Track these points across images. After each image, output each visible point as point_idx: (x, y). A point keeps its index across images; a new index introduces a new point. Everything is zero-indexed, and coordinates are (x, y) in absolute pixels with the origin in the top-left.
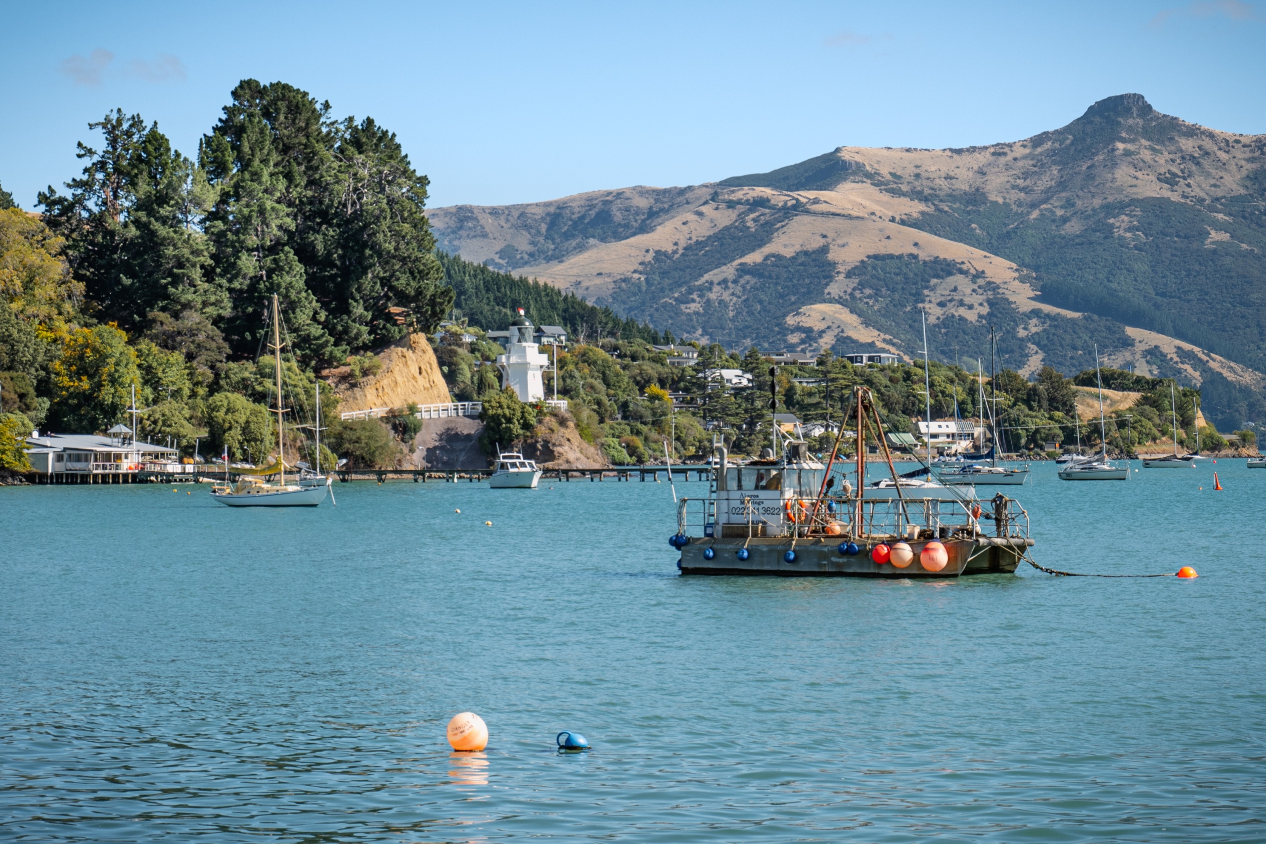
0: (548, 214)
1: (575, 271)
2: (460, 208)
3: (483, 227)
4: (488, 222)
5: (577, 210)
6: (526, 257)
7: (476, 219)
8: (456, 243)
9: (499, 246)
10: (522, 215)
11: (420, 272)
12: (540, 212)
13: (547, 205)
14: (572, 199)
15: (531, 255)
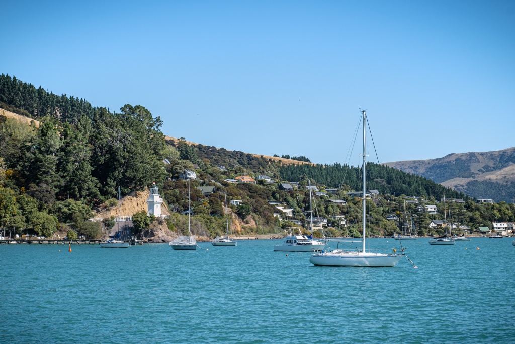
0: (500, 154)
1: (504, 173)
2: (471, 153)
3: (478, 159)
4: (480, 157)
5: (509, 153)
6: (492, 168)
7: (476, 157)
8: (469, 164)
9: (483, 165)
10: (491, 155)
11: (135, 170)
12: (497, 154)
13: (499, 151)
14: (508, 149)
15: (494, 168)
